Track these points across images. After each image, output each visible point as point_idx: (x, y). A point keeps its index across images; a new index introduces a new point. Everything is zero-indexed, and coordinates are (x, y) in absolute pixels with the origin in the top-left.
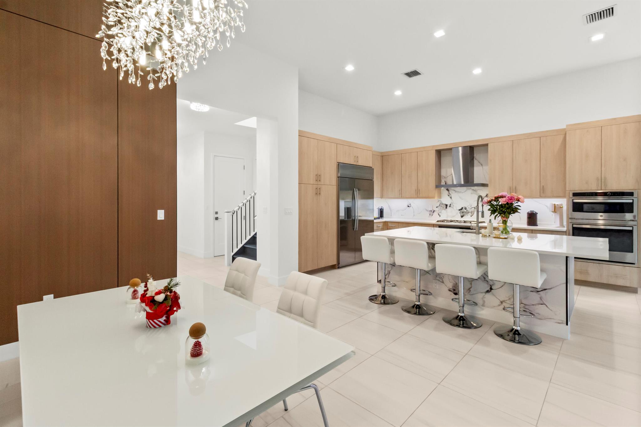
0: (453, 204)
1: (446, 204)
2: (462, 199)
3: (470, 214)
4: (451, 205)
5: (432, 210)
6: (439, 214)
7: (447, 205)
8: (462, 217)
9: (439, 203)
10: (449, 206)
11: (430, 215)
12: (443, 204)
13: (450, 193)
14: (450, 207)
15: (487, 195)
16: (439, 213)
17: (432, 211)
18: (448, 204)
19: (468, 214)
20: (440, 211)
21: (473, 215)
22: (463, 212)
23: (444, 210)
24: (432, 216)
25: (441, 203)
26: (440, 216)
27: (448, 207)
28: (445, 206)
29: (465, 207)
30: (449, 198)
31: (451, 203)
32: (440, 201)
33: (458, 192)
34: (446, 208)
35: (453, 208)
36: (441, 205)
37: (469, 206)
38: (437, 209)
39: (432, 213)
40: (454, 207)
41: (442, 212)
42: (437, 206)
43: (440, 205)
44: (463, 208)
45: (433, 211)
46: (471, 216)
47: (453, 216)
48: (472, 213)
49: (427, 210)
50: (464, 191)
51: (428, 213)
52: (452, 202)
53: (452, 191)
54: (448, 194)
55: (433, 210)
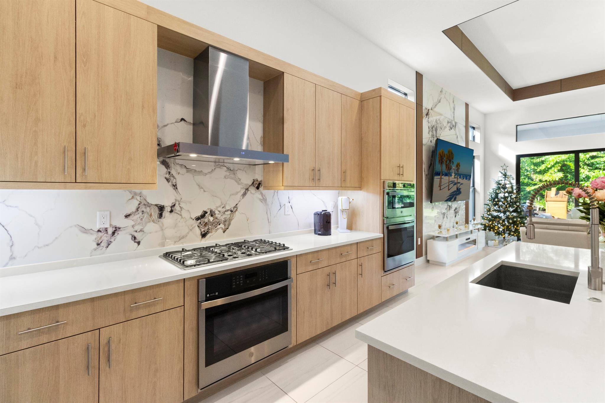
0: (182, 205)
1: (162, 203)
2: (204, 191)
3: (222, 226)
4: (174, 205)
5: (107, 226)
6: (135, 238)
7: (161, 209)
8: (204, 235)
9: (135, 204)
10: (169, 209)
11: (98, 244)
12: (148, 205)
13: (173, 172)
14: (171, 211)
15: (253, 183)
16: (136, 234)
17: (106, 230)
18: (167, 203)
19: (219, 227)
20: (138, 228)
21: (227, 229)
22: (206, 223)
23: (153, 221)
24: (107, 247)
25: (144, 202)
26: (139, 243)
27: (166, 213)
28: (155, 212)
29: (211, 211)
30: (168, 186)
31: (176, 200)
32: (138, 198)
33: (195, 171)
34: (161, 216)
35: (181, 215)
36: (143, 208)
37: (220, 207)
38: (129, 222)
39: (105, 238)
40: (184, 214)
41: (145, 230)
42: (129, 213)
43: (137, 209)
44: (206, 213)
45: (110, 231)
46: (224, 232)
47: (181, 238)
48: (227, 223)
49: (87, 227)
50: (210, 170)
51: (91, 240)
52: (179, 199)
53: (178, 167)
54: (167, 176)
55: (111, 225)
